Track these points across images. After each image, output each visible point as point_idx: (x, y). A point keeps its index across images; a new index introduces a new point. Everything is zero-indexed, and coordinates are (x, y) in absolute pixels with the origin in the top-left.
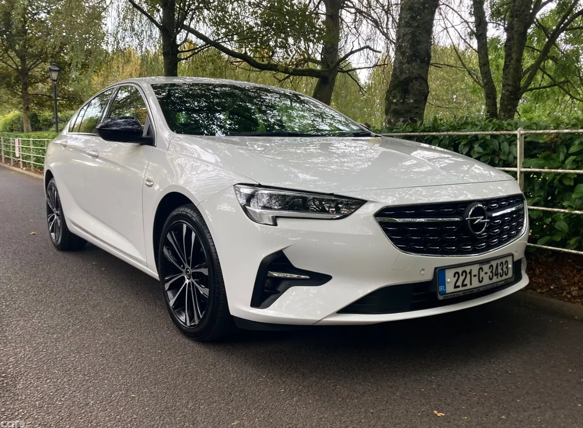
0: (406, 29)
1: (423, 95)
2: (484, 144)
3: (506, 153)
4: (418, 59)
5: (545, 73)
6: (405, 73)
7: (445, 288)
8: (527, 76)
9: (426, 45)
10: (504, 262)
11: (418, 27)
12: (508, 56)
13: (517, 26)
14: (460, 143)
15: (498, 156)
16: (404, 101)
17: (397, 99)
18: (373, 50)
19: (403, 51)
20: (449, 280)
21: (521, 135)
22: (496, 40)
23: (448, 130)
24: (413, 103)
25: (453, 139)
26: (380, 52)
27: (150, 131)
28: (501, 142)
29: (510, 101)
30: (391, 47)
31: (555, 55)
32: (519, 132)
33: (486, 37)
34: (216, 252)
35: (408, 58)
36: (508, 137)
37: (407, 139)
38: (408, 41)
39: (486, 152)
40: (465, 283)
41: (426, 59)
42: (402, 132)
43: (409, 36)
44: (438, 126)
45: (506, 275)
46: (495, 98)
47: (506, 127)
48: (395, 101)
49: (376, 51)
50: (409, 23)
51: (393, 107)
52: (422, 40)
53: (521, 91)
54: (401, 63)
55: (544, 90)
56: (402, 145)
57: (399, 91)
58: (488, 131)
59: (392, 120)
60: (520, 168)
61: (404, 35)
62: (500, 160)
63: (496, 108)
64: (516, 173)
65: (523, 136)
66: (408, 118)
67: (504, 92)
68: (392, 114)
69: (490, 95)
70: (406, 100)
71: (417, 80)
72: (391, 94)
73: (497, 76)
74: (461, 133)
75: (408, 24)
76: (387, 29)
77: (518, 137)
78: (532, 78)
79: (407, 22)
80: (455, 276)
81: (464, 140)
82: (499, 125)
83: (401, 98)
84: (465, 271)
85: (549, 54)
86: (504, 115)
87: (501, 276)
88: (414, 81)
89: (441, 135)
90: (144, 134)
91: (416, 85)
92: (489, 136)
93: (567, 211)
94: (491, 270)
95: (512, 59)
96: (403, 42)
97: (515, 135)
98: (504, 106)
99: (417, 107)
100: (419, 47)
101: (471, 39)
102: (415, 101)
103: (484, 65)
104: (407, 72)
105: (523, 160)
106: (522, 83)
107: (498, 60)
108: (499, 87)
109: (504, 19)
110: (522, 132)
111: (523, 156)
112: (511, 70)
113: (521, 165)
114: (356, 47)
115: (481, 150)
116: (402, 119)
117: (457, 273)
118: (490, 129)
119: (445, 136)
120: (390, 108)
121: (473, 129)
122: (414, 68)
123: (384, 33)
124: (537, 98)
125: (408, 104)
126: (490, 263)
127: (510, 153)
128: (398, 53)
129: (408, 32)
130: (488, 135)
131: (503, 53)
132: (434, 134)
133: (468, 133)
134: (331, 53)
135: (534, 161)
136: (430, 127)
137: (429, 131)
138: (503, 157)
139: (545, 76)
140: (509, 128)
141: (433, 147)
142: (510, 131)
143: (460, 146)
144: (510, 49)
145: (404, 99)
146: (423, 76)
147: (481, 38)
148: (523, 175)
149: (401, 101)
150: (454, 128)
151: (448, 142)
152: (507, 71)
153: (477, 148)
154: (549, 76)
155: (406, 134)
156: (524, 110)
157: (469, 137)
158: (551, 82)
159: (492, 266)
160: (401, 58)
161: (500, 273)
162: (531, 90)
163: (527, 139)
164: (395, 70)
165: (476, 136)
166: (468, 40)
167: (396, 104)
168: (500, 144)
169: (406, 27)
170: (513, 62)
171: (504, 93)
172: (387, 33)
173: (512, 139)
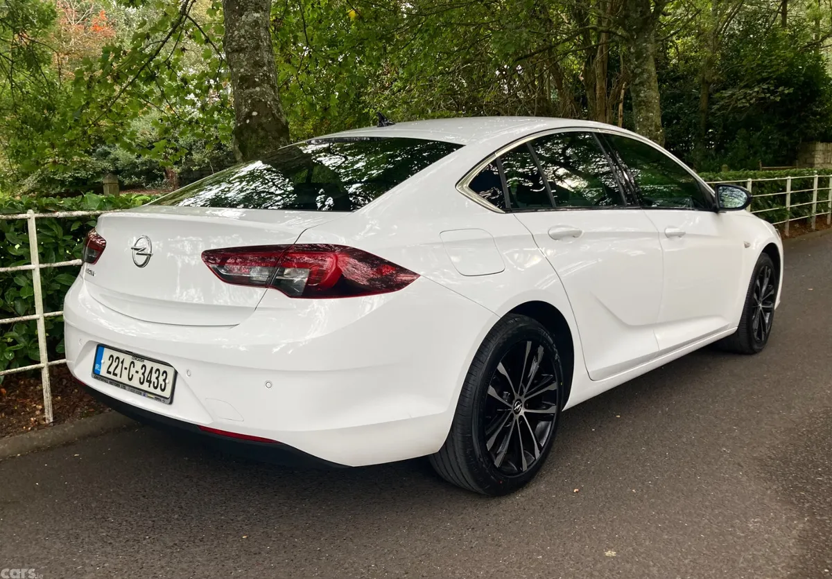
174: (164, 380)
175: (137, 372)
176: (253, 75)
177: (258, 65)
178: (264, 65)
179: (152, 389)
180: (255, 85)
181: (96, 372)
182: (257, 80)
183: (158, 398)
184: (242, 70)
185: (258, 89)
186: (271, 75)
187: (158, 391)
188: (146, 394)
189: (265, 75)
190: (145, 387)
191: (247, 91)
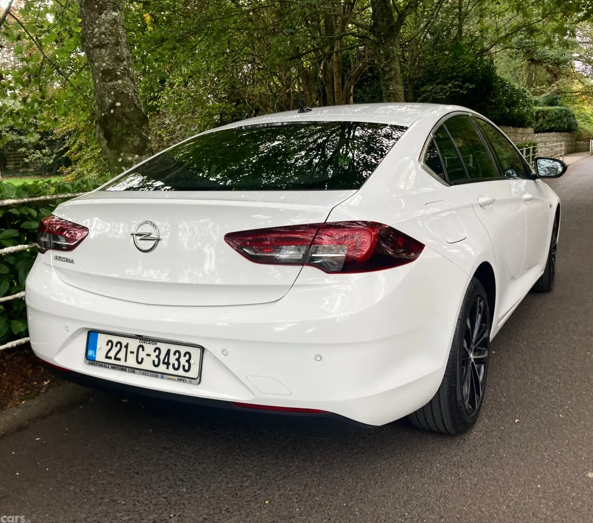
174: (188, 361)
175: (148, 355)
176: (115, 70)
177: (119, 59)
178: (124, 60)
179: (171, 370)
180: (117, 78)
181: (89, 358)
182: (119, 73)
183: (181, 379)
184: (104, 65)
185: (120, 82)
186: (130, 69)
187: (180, 372)
188: (165, 376)
189: (125, 69)
190: (162, 368)
191: (110, 84)
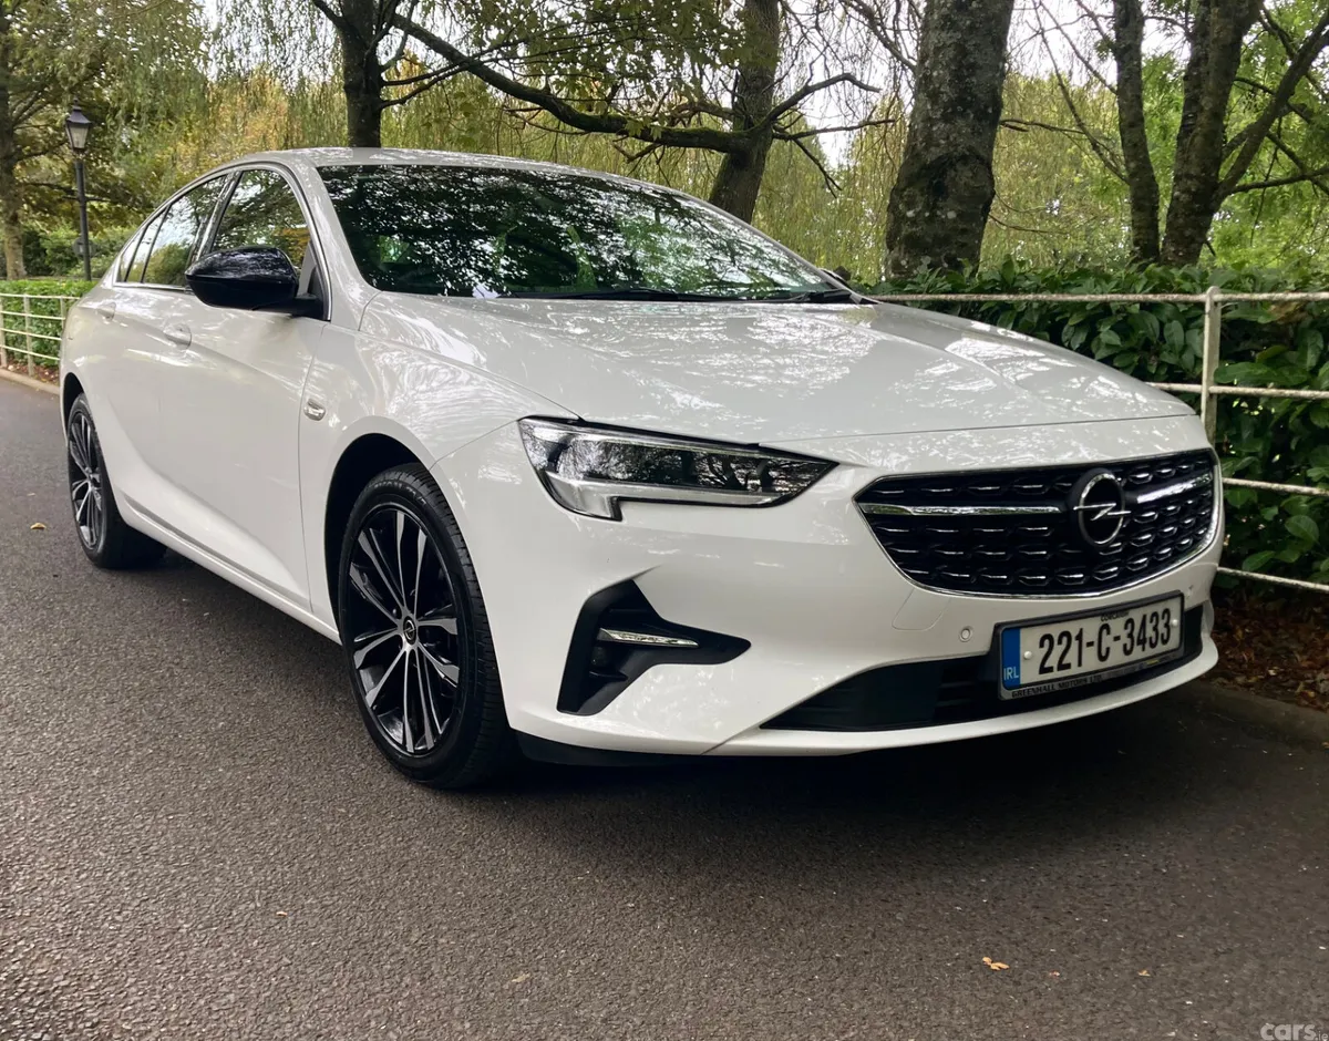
0: (943, 35)
1: (980, 202)
2: (1125, 327)
3: (1178, 349)
4: (969, 111)
5: (1280, 146)
6: (938, 145)
7: (1018, 673)
8: (1236, 153)
9: (990, 75)
10: (1160, 614)
11: (972, 28)
12: (1192, 102)
13: (1217, 27)
14: (1066, 321)
15: (1157, 354)
16: (933, 216)
17: (918, 210)
18: (861, 86)
19: (935, 88)
20: (1027, 654)
21: (1216, 303)
22: (1164, 62)
23: (1038, 290)
24: (954, 221)
25: (1048, 310)
26: (877, 90)
27: (315, 283)
28: (1164, 319)
29: (1193, 217)
30: (904, 78)
31: (1307, 102)
32: (1210, 296)
33: (1138, 55)
34: (476, 581)
35: (946, 109)
36: (1182, 308)
37: (939, 311)
38: (948, 66)
39: (1127, 345)
40: (1065, 662)
41: (990, 111)
42: (927, 293)
43: (951, 53)
44: (1015, 280)
45: (1165, 642)
46: (1155, 209)
47: (1179, 284)
48: (910, 214)
49: (867, 88)
50: (950, 20)
51: (906, 230)
52: (981, 63)
53: (1221, 193)
54: (929, 120)
55: (1276, 189)
56: (926, 323)
57: (922, 190)
58: (1135, 293)
59: (904, 263)
60: (1208, 386)
61: (938, 50)
62: (1161, 364)
63: (1157, 236)
64: (1198, 396)
65: (1220, 307)
66: (942, 257)
67: (1177, 193)
68: (903, 246)
69: (1144, 202)
70: (939, 213)
71: (965, 164)
72: (901, 198)
73: (1162, 154)
74: (1069, 298)
75: (947, 23)
76: (897, 31)
77: (1207, 308)
78: (1246, 159)
79: (946, 18)
80: (1042, 645)
81: (1075, 315)
82: (1161, 279)
83: (927, 207)
84: (1066, 634)
85: (1293, 100)
86: (1176, 252)
87: (1153, 646)
88: (958, 166)
89: (1020, 302)
90: (302, 290)
91: (964, 176)
92: (1138, 306)
93: (1316, 491)
94: (1129, 630)
95: (1202, 109)
96: (933, 68)
97: (1201, 305)
98: (1176, 229)
99: (964, 231)
100: (974, 80)
101: (1102, 59)
102: (960, 215)
103: (1132, 125)
104: (943, 142)
105: (1216, 366)
106: (1224, 172)
107: (1165, 112)
108: (1165, 182)
109: (1187, 9)
110: (1219, 297)
111: (1217, 356)
112: (1198, 140)
113: (1212, 378)
114: (819, 78)
115: (1115, 339)
116: (927, 260)
117: (1049, 637)
118: (1139, 289)
119: (1029, 303)
120: (899, 231)
121: (1098, 288)
122: (959, 133)
123: (887, 44)
124: (1258, 211)
125: (943, 222)
126: (1127, 614)
127: (1185, 347)
128: (922, 96)
129: (948, 43)
130: (1135, 302)
131: (1179, 96)
132: (1004, 297)
133: (1086, 298)
134: (757, 89)
135: (1243, 368)
136: (995, 281)
137: (992, 291)
138: (1170, 359)
139: (1281, 155)
140: (1187, 286)
141: (1000, 331)
142: (1189, 293)
143: (1065, 329)
144: (1199, 86)
145: (932, 208)
146: (982, 153)
147: (1126, 58)
148: (1215, 404)
149: (927, 214)
150: (1053, 285)
151: (1036, 319)
152: (1187, 141)
153: (1107, 335)
154: (1291, 154)
155: (936, 297)
156: (1224, 238)
157: (1088, 307)
158: (1294, 169)
159: (1131, 621)
160: (929, 107)
161: (1151, 638)
162: (1245, 189)
163: (1228, 315)
164: (912, 135)
165: (1105, 305)
166: (1094, 62)
167: (913, 222)
168: (1162, 325)
169: (942, 29)
170: (1202, 119)
171: (1177, 198)
172: (896, 43)
173: (1194, 312)
